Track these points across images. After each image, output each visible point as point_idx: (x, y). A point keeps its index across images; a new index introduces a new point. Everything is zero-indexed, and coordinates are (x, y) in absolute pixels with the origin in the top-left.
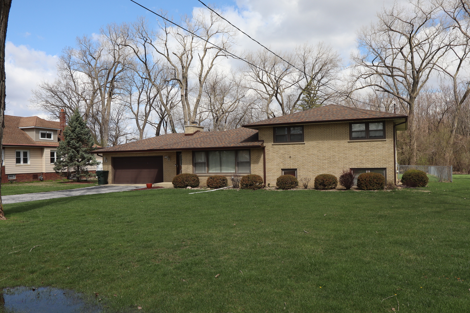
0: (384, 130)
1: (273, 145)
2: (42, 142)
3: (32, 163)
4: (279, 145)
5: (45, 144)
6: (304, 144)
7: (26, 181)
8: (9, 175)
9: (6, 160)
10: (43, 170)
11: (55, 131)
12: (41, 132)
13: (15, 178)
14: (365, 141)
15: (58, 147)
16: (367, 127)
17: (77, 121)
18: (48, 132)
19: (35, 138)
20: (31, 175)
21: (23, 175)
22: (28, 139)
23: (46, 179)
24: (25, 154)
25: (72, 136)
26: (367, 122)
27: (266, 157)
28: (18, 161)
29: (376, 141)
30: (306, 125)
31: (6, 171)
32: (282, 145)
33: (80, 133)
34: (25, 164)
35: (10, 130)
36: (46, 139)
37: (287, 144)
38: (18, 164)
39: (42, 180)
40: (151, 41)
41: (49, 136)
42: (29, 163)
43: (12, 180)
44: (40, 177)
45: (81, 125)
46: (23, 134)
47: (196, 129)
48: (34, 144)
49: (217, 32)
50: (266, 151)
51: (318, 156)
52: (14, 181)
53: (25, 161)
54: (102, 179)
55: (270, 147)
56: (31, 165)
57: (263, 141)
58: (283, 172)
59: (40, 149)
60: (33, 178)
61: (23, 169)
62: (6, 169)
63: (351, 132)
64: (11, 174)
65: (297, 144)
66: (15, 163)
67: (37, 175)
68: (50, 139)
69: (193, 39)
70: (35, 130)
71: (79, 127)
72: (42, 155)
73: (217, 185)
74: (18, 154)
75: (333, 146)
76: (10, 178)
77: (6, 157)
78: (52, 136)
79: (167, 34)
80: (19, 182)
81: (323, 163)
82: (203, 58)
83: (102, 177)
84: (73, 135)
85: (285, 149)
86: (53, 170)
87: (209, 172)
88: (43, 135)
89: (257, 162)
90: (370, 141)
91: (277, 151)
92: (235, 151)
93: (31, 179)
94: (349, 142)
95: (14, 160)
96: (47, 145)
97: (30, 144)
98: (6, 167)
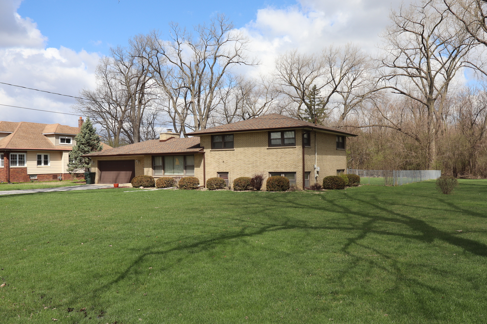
0: (295, 138)
1: (211, 151)
2: (61, 147)
3: (51, 165)
4: (215, 151)
5: (64, 148)
6: (234, 150)
7: (47, 180)
8: (31, 175)
9: (28, 162)
10: (62, 171)
11: (73, 136)
12: (60, 137)
13: (36, 178)
14: (280, 148)
15: (71, 151)
16: (282, 135)
17: (87, 128)
18: (67, 138)
19: (55, 143)
20: (51, 175)
21: (44, 175)
22: (48, 143)
23: (65, 179)
24: (46, 157)
25: (82, 142)
26: (283, 131)
27: (206, 161)
28: (39, 163)
29: (288, 148)
30: (235, 134)
31: (28, 172)
32: (218, 151)
33: (89, 139)
34: (46, 166)
35: (34, 136)
36: (65, 143)
37: (221, 151)
38: (39, 166)
39: (61, 180)
40: (164, 52)
41: (68, 141)
42: (49, 164)
43: (33, 180)
44: (59, 178)
45: (91, 132)
46: (45, 139)
47: (170, 136)
48: (53, 148)
49: (227, 41)
50: (206, 156)
51: (244, 161)
52: (35, 181)
53: (46, 163)
54: (89, 179)
55: (208, 152)
56: (51, 166)
57: (203, 148)
58: (219, 175)
59: (60, 153)
60: (53, 178)
61: (43, 169)
62: (28, 170)
63: (270, 140)
64: (33, 175)
65: (228, 150)
66: (36, 165)
67: (57, 175)
68: (70, 144)
69: (206, 48)
70: (55, 136)
71: (88, 134)
72: (61, 158)
73: (162, 185)
74: (39, 157)
75: (256, 152)
76: (32, 178)
77: (28, 160)
78: (71, 141)
79: (179, 45)
80: (39, 182)
81: (248, 167)
82: (213, 66)
83: (89, 177)
84: (84, 141)
85: (220, 154)
86: (66, 171)
87: (165, 174)
88: (63, 140)
89: (199, 166)
90: (284, 148)
91: (214, 157)
92: (184, 155)
93: (51, 179)
94: (267, 149)
95: (36, 162)
96: (66, 148)
97: (50, 148)
98: (28, 169)
